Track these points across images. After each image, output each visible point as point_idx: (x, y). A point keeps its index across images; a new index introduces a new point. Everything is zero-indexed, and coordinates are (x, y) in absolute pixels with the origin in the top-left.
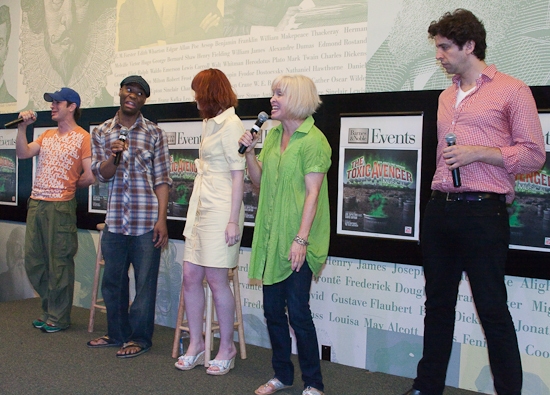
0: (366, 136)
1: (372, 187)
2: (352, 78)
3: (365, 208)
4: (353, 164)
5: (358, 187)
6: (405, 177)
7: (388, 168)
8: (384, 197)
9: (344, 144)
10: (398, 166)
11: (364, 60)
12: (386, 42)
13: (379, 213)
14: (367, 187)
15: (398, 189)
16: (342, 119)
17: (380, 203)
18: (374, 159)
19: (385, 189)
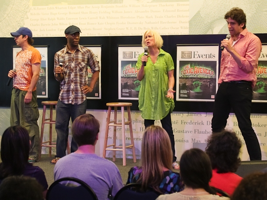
0: (190, 55)
1: (194, 78)
2: (182, 28)
3: (191, 88)
4: (184, 68)
5: (187, 78)
6: (211, 73)
7: (202, 69)
8: (200, 83)
9: (179, 58)
10: (207, 68)
11: (188, 19)
12: (199, 12)
13: (198, 90)
14: (191, 78)
15: (207, 79)
16: (178, 47)
17: (198, 85)
18: (195, 65)
19: (201, 79)
